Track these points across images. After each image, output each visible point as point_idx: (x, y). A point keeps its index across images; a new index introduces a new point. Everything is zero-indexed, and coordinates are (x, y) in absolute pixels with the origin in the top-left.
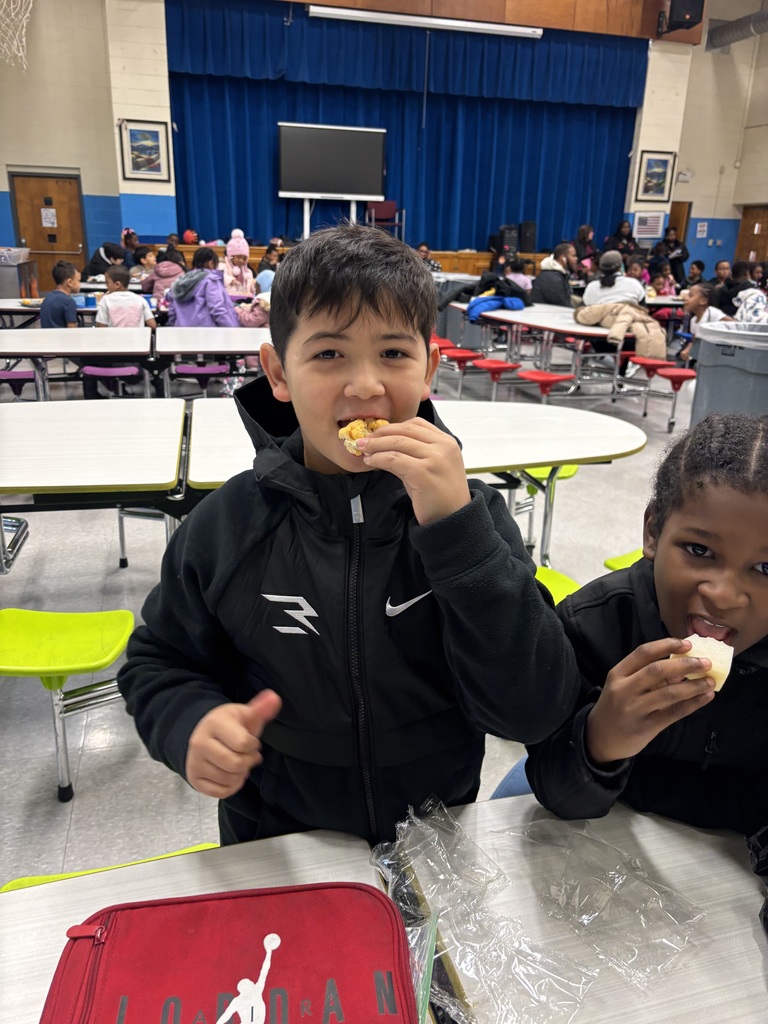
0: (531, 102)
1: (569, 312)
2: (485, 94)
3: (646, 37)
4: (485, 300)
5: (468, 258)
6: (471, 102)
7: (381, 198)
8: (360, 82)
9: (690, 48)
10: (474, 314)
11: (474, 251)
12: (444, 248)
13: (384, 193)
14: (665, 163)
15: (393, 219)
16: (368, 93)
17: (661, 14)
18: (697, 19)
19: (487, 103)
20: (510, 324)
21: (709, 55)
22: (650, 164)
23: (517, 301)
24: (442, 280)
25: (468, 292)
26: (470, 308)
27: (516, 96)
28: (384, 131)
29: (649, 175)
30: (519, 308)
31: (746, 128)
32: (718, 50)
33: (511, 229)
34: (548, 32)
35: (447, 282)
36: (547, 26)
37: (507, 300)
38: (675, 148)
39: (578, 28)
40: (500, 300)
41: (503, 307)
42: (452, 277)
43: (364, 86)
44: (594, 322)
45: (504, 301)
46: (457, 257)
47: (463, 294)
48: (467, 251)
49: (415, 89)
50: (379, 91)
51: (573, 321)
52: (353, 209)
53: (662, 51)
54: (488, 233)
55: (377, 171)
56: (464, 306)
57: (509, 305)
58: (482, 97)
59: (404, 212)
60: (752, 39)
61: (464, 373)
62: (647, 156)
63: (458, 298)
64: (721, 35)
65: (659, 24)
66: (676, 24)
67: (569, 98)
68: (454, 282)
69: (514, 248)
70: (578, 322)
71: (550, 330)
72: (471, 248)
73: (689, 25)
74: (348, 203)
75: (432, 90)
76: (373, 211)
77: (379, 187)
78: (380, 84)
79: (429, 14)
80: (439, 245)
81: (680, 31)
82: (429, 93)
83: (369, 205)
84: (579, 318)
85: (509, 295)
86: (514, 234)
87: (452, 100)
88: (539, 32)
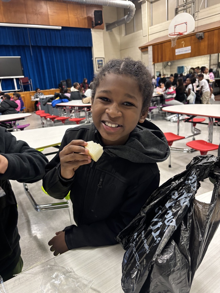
0: (62, 47)
1: (81, 101)
2: (49, 45)
3: (89, 28)
4: (57, 101)
5: (53, 91)
6: (45, 48)
7: (23, 77)
8: (9, 43)
9: (102, 30)
10: (54, 105)
11: (54, 89)
12: (46, 89)
13: (23, 75)
14: (102, 61)
15: (28, 82)
16: (13, 47)
17: (92, 22)
18: (101, 23)
19: (50, 48)
20: (65, 106)
21: (107, 32)
22: (98, 61)
23: (66, 100)
24: (45, 97)
25: (52, 99)
26: (52, 104)
27: (58, 45)
28: (20, 57)
29: (99, 64)
30: (67, 102)
31: (121, 50)
32: (109, 31)
33: (64, 82)
34: (63, 28)
35: (46, 98)
36: (62, 26)
37: (63, 100)
38: (103, 56)
39: (71, 26)
40: (61, 100)
41: (62, 102)
42: (47, 96)
43: (11, 45)
44: (88, 102)
45: (62, 100)
46: (50, 91)
47: (50, 100)
48: (53, 89)
49: (27, 44)
50: (16, 46)
51: (82, 103)
52: (15, 81)
53: (95, 31)
54: (58, 83)
55: (20, 69)
56: (51, 103)
57: (64, 101)
58: (48, 46)
59: (31, 80)
60: (117, 27)
61: (55, 123)
62: (97, 59)
63: (49, 101)
64: (109, 27)
65: (93, 24)
66: (97, 24)
67: (73, 45)
68: (48, 98)
69: (66, 87)
70: (84, 103)
71: (77, 106)
72: (53, 88)
73: (100, 24)
74: (13, 79)
75: (32, 44)
76: (21, 81)
77: (22, 73)
78: (16, 44)
79: (27, 23)
80: (44, 89)
81: (98, 26)
82: (32, 46)
83: (20, 79)
84: (84, 102)
85: (63, 98)
86: (65, 83)
87: (39, 47)
88: (60, 28)
